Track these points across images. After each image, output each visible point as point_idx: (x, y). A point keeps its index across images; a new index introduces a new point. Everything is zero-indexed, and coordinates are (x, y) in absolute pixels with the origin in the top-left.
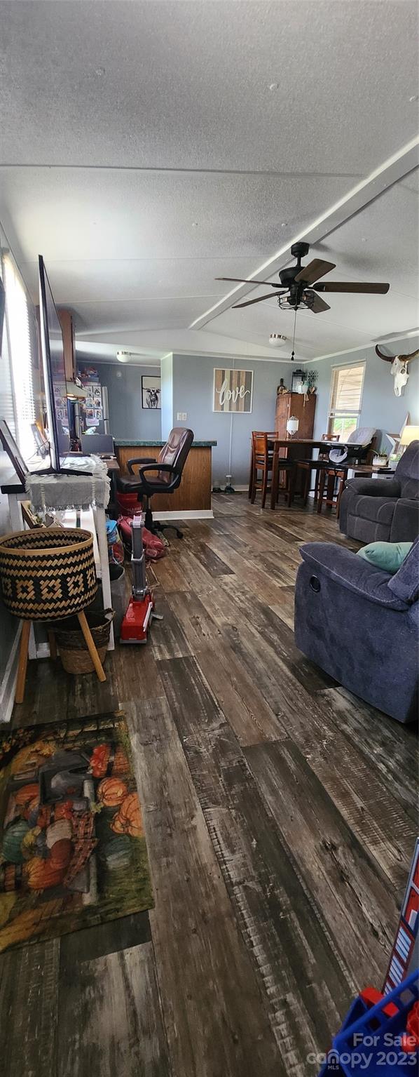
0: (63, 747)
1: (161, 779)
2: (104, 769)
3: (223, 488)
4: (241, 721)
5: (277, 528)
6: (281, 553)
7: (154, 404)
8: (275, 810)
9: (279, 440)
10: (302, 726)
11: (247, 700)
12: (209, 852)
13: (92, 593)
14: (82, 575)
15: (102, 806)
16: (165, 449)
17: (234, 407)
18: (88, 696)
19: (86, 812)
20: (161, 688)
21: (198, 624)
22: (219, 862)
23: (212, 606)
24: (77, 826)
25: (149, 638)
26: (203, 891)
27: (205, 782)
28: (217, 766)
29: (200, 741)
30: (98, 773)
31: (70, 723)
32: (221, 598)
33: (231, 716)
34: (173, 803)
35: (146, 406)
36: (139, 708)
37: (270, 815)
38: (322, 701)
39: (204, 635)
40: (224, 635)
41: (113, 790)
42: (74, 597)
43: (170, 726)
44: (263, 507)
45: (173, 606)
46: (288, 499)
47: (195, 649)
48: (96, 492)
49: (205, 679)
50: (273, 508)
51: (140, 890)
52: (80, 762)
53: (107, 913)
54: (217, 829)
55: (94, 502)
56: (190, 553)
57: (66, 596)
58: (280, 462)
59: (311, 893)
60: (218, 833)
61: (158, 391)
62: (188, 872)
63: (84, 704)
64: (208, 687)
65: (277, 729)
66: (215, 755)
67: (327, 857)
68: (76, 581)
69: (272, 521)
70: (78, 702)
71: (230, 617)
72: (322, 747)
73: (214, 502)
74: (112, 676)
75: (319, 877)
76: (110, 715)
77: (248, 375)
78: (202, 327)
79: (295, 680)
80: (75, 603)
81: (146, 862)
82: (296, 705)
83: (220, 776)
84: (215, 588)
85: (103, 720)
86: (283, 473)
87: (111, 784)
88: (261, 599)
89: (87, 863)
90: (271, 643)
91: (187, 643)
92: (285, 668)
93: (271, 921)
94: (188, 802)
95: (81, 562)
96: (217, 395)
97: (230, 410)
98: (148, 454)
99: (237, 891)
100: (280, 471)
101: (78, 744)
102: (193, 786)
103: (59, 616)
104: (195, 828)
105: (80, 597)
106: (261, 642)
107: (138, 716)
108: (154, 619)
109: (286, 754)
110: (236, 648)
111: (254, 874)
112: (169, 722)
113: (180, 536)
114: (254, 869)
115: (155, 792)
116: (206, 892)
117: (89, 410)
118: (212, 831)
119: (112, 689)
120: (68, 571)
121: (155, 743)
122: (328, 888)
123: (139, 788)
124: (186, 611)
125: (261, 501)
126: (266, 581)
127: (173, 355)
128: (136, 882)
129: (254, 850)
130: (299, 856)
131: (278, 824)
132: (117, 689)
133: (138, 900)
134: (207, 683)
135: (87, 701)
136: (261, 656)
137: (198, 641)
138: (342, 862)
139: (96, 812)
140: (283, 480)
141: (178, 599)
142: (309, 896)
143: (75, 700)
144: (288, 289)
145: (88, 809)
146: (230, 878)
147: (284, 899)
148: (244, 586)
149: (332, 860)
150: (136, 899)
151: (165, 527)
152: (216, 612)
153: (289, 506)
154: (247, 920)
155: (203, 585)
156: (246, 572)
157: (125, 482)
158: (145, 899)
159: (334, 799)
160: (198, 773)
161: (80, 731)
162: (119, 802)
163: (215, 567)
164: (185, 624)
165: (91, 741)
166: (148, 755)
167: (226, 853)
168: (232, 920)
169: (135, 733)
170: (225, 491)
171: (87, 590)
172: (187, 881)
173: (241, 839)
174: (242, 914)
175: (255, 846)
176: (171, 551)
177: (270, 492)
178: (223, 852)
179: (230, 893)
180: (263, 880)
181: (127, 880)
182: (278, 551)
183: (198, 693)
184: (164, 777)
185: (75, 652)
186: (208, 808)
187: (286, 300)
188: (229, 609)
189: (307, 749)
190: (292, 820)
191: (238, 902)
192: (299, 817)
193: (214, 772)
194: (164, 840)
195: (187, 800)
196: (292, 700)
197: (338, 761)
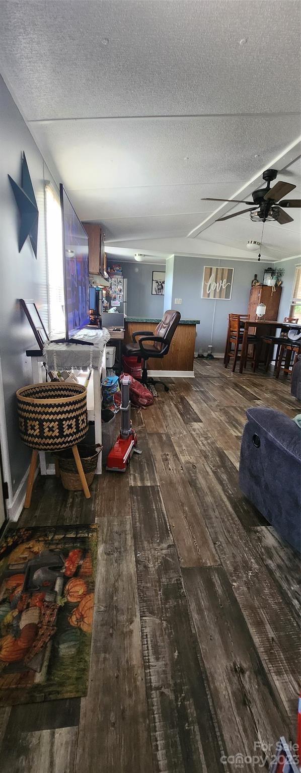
0: (48, 547)
1: (114, 585)
2: (74, 570)
3: (205, 355)
4: (185, 544)
5: (241, 388)
6: (241, 408)
7: (160, 291)
8: (198, 628)
9: (250, 321)
10: (234, 557)
11: (193, 527)
12: (139, 655)
13: (82, 433)
14: (75, 420)
15: (66, 601)
16: (160, 325)
17: (217, 295)
18: (75, 509)
19: (53, 604)
20: (129, 509)
21: (167, 460)
22: (145, 666)
23: (180, 446)
24: (44, 614)
25: (128, 468)
26: (127, 690)
27: (147, 594)
28: (159, 581)
29: (150, 557)
30: (69, 573)
31: (58, 529)
32: (189, 441)
33: (178, 540)
34: (119, 607)
35: (154, 292)
36: (110, 523)
37: (194, 632)
38: (254, 536)
39: (170, 469)
40: (185, 470)
41: (77, 588)
42: (68, 436)
43: (130, 542)
44: (233, 371)
45: (151, 444)
46: (254, 366)
47: (161, 480)
48: (93, 358)
49: (163, 505)
50: (241, 372)
51: (79, 678)
52: (58, 561)
53: (50, 693)
54: (148, 637)
55: (91, 365)
56: (172, 404)
57: (61, 435)
58: (248, 338)
59: (215, 711)
60: (149, 639)
61: (163, 283)
62: (119, 671)
63: (71, 515)
64: (165, 512)
65: (214, 557)
66: (159, 572)
67: (235, 679)
68: (69, 424)
69: (239, 382)
70: (67, 513)
71: (192, 457)
72: (247, 577)
73: (197, 365)
74: (96, 494)
75: (225, 697)
76: (87, 526)
77: (230, 271)
78: (196, 236)
79: (234, 515)
80: (69, 440)
81: (88, 654)
82: (232, 537)
83: (160, 590)
84: (185, 433)
85: (81, 530)
86: (251, 347)
87: (76, 584)
88: (219, 445)
89: (44, 647)
90: (221, 482)
91: (156, 475)
92: (228, 503)
93: (177, 730)
94: (131, 609)
95: (75, 410)
96: (205, 286)
97: (214, 297)
98: (148, 329)
99: (154, 695)
100: (249, 345)
101: (59, 546)
102: (137, 595)
103: (56, 449)
104: (131, 632)
105: (73, 436)
106: (213, 480)
107: (107, 530)
108: (135, 453)
109: (216, 579)
110: (193, 483)
111: (171, 683)
112: (129, 537)
113: (167, 389)
114: (172, 678)
115: (107, 595)
116: (129, 691)
117: (114, 295)
118: (145, 637)
119: (93, 505)
120: (64, 416)
121: (116, 554)
122: (231, 709)
123: (96, 590)
124: (160, 448)
125: (232, 366)
126: (226, 430)
127: (175, 256)
128: (77, 670)
129: (175, 660)
130: (210, 673)
131: (199, 640)
132: (96, 506)
133: (75, 687)
134: (165, 510)
135: (74, 513)
136: (211, 491)
137: (164, 474)
138: (247, 686)
139: (60, 605)
140: (250, 350)
141: (156, 438)
142: (213, 712)
143: (65, 511)
144: (258, 206)
145: (55, 602)
146: (151, 682)
147: (192, 711)
148: (208, 433)
149: (239, 682)
150: (74, 686)
151: (157, 382)
152: (181, 452)
153: (254, 372)
154: (157, 724)
155: (176, 429)
156: (211, 421)
157: (129, 348)
158: (81, 687)
159: (249, 626)
160: (143, 584)
161: (63, 536)
162: (79, 600)
163: (188, 415)
164: (157, 459)
165: (70, 545)
166: (109, 563)
167: (152, 659)
168: (145, 722)
169: (103, 543)
170: (207, 357)
171: (78, 431)
172: (117, 677)
173: (167, 649)
174: (154, 718)
175: (176, 657)
176: (159, 400)
177: (239, 360)
178: (149, 657)
179: (148, 696)
180: (177, 690)
181: (71, 668)
182: (239, 407)
183: (156, 517)
184: (116, 584)
185: (70, 474)
186: (145, 616)
187: (257, 214)
188: (192, 450)
189: (234, 578)
190: (211, 639)
191: (153, 706)
192: (217, 637)
193: (156, 586)
194: (106, 638)
195: (130, 607)
196: (229, 532)
197: (259, 592)
